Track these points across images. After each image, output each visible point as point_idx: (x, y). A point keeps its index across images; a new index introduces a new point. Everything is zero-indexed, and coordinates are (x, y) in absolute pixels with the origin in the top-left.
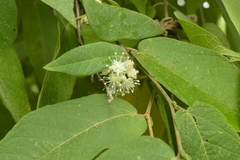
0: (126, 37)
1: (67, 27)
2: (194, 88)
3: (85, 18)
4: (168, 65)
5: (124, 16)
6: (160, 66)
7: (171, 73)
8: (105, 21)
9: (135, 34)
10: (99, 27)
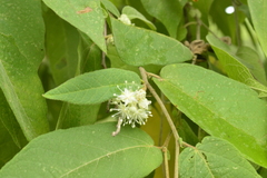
0: (152, 62)
1: (92, 48)
2: (220, 120)
3: (111, 38)
4: (193, 94)
5: (151, 40)
6: (184, 94)
7: (196, 103)
8: (131, 44)
9: (162, 59)
10: (124, 51)
